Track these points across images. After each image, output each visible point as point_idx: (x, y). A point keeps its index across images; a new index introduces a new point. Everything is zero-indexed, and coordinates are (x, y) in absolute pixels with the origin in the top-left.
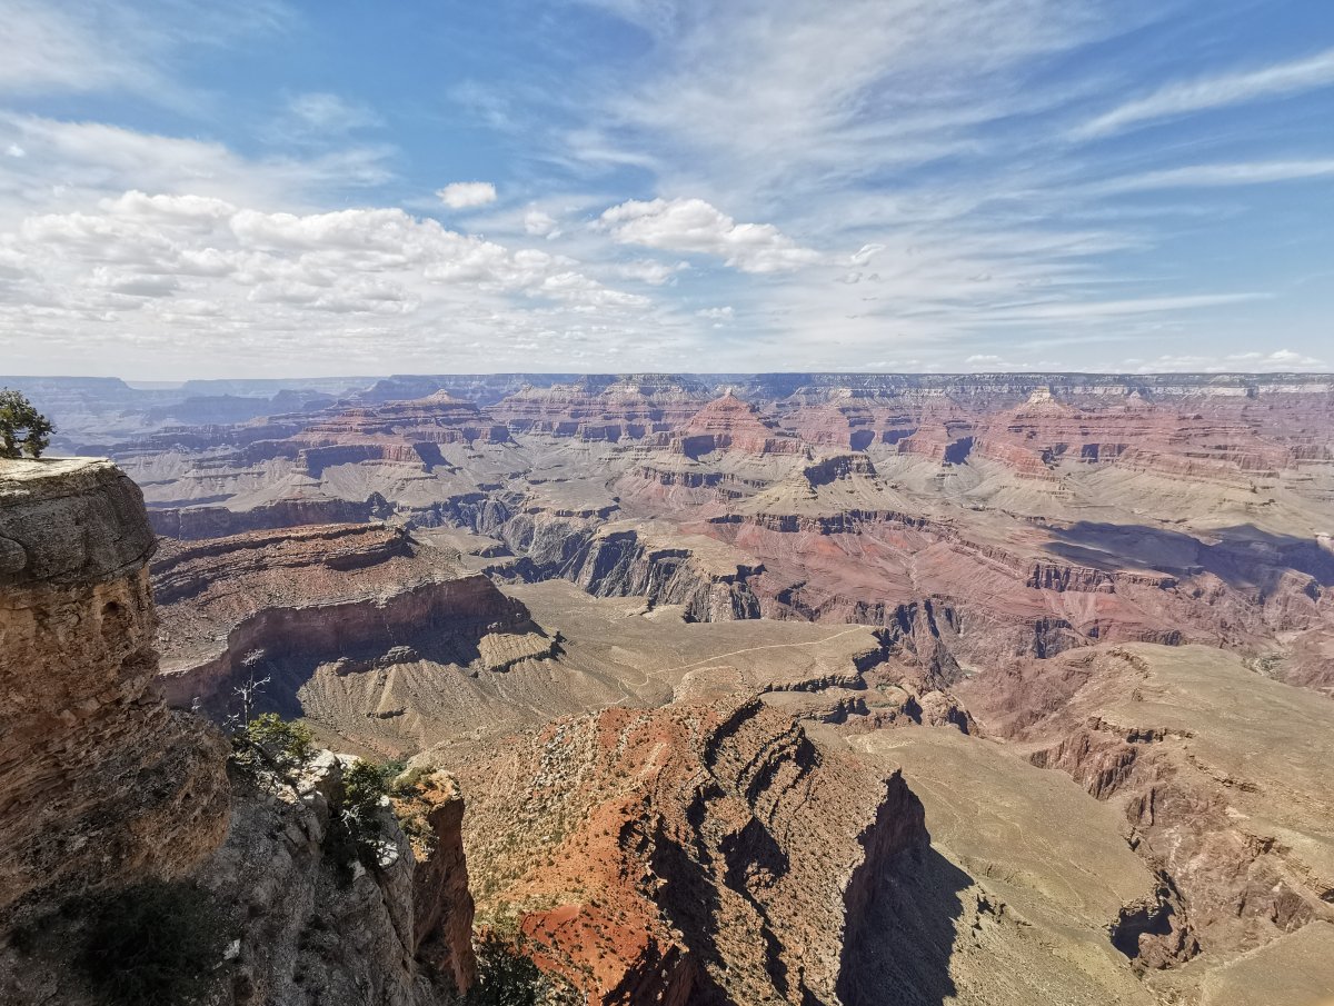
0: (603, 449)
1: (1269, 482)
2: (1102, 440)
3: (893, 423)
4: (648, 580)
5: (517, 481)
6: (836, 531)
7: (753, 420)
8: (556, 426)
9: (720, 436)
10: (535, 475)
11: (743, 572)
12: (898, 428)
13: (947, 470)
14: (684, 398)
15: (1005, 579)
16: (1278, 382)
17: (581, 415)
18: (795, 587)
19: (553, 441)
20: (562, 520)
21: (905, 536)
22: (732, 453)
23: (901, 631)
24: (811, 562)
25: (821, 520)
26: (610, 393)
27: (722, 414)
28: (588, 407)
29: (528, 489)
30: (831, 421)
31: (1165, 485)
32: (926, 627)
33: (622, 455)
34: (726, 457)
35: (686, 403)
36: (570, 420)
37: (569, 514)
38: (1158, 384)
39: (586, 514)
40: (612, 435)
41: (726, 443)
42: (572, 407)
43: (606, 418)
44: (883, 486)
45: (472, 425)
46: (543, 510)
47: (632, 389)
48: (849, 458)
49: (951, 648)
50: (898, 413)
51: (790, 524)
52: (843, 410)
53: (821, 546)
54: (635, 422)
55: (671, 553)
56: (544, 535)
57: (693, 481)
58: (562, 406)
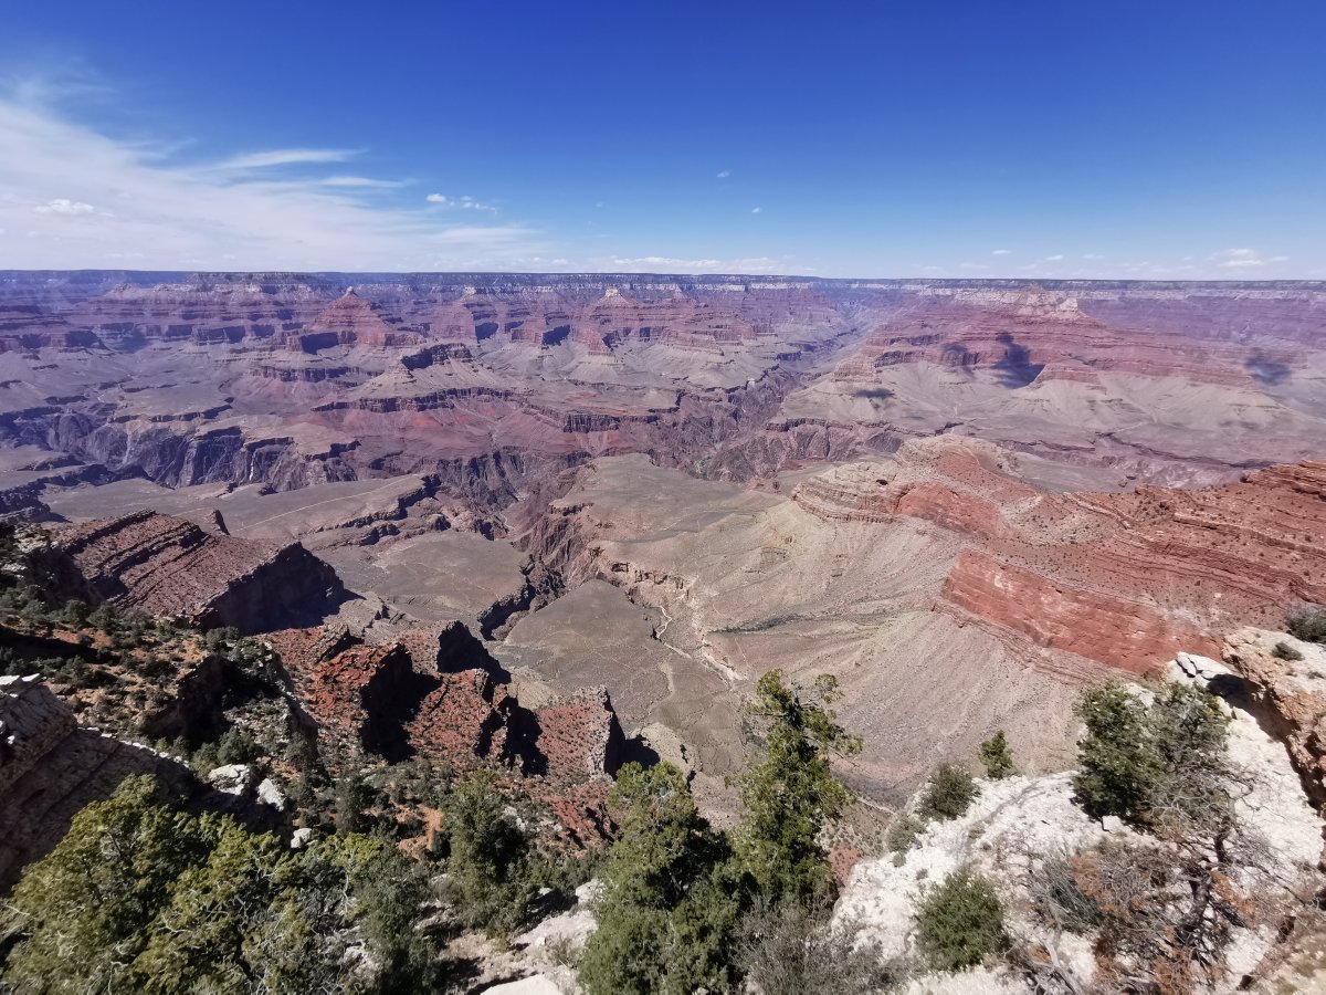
0: (223, 350)
1: (738, 348)
2: (652, 324)
3: (512, 316)
4: (249, 469)
5: (111, 391)
6: (431, 407)
7: (374, 316)
8: (165, 329)
9: (343, 332)
10: (137, 382)
11: (337, 450)
12: (516, 320)
13: (545, 353)
14: (314, 297)
15: (552, 429)
16: (764, 282)
17: (196, 316)
18: (388, 455)
19: (164, 345)
20: (160, 425)
21: (493, 407)
22: (358, 348)
23: (475, 477)
24: (410, 435)
25: (417, 399)
26: (229, 293)
27: (342, 312)
28: (203, 308)
29: (122, 399)
30: (458, 316)
31: (680, 354)
32: (495, 472)
33: (242, 356)
34: (352, 351)
35: (317, 302)
36: (181, 322)
37: (168, 418)
38: (700, 282)
39: (189, 417)
40: (235, 335)
41: (351, 339)
42: (184, 308)
43: (224, 319)
44: (479, 368)
45: (34, 330)
46: (135, 417)
47: (253, 289)
48: (447, 346)
49: (515, 484)
50: (518, 306)
51: (390, 405)
52: (468, 306)
53: (418, 421)
54: (260, 322)
55: (272, 442)
56: (140, 443)
57: (315, 375)
58: (172, 306)
